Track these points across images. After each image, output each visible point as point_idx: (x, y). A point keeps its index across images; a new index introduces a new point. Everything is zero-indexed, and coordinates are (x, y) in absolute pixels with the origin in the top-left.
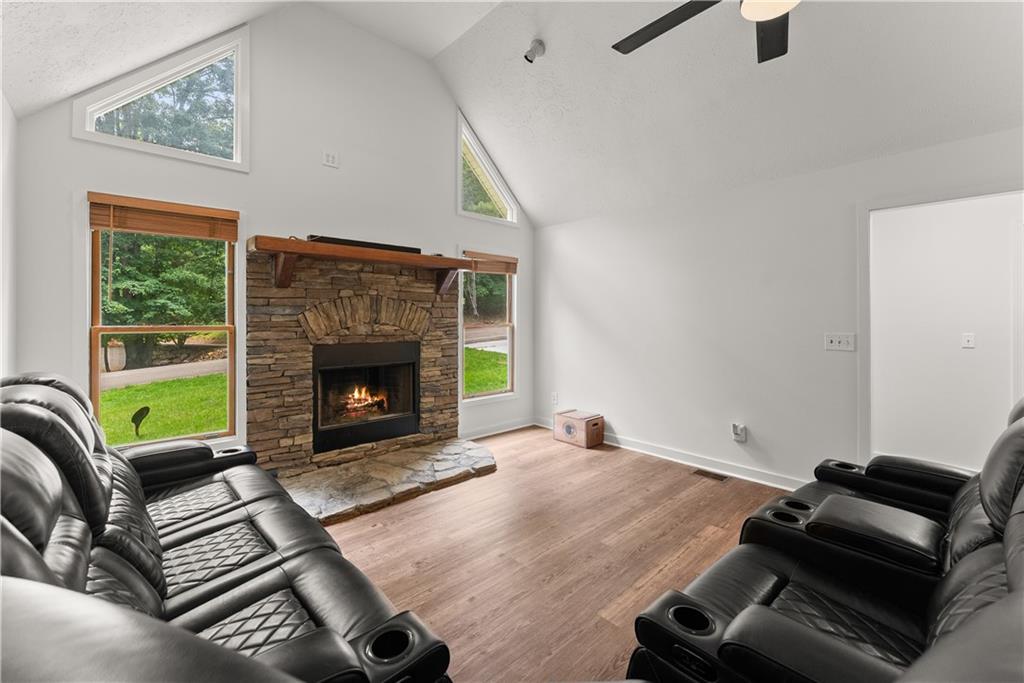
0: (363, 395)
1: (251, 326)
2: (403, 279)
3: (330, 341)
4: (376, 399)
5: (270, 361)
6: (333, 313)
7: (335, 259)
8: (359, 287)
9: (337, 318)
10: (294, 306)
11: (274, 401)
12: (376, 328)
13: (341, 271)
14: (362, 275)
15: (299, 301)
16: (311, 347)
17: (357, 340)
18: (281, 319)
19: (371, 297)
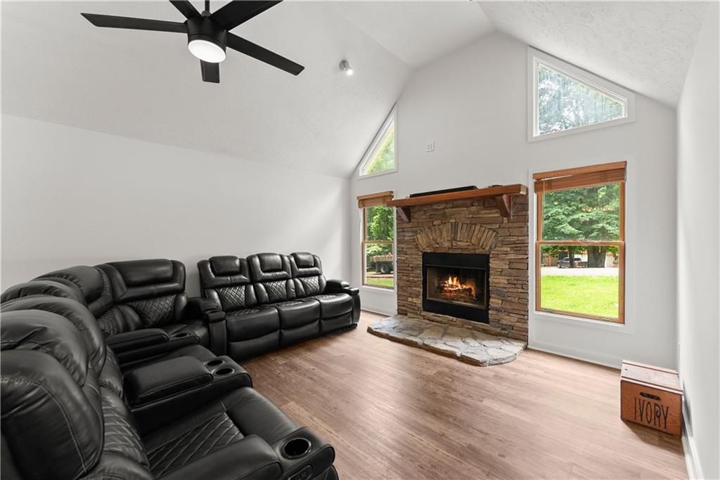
0: (455, 283)
1: (399, 242)
2: (474, 209)
3: (428, 251)
4: (464, 287)
5: (404, 258)
6: (430, 234)
7: (431, 204)
8: (445, 218)
9: (431, 238)
10: (412, 232)
11: (405, 278)
12: (455, 243)
13: (434, 210)
14: (446, 210)
15: (414, 229)
16: (420, 253)
17: (443, 251)
18: (408, 238)
19: (452, 224)
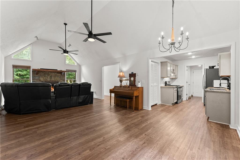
2: (55, 73)
3: (44, 81)
8: (48, 74)
9: (45, 78)
10: (39, 77)
12: (51, 80)
13: (45, 73)
16: (41, 82)
17: (48, 81)
18: (37, 78)
19: (50, 76)
